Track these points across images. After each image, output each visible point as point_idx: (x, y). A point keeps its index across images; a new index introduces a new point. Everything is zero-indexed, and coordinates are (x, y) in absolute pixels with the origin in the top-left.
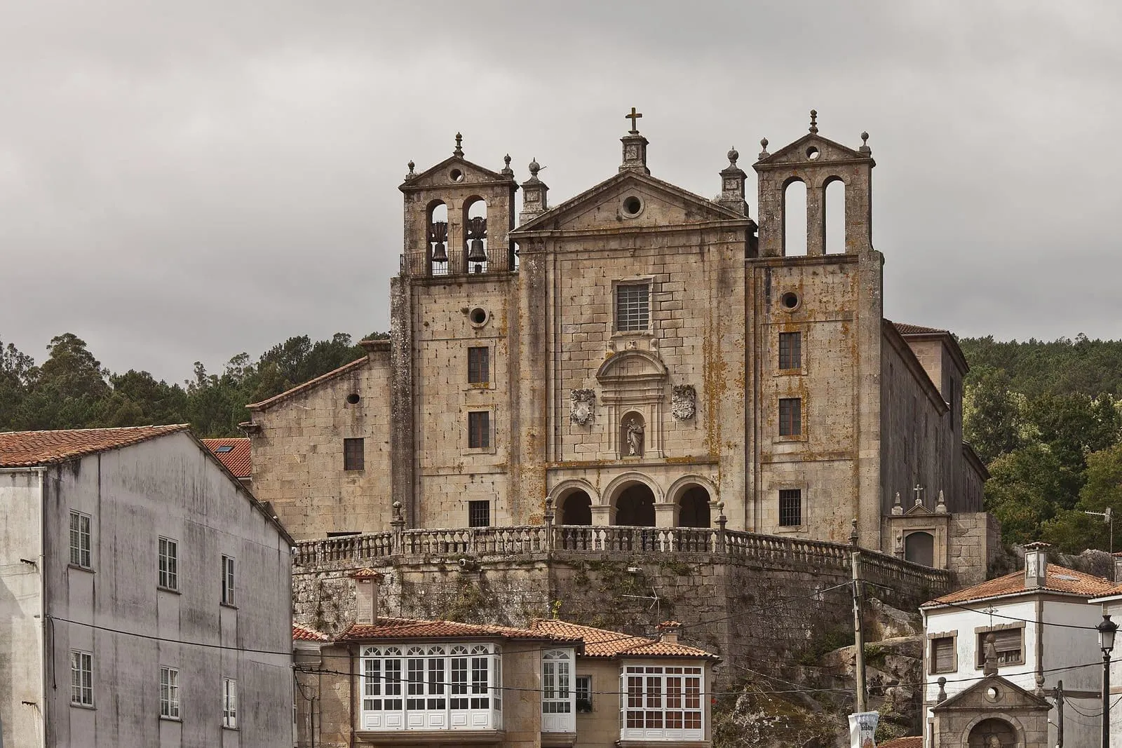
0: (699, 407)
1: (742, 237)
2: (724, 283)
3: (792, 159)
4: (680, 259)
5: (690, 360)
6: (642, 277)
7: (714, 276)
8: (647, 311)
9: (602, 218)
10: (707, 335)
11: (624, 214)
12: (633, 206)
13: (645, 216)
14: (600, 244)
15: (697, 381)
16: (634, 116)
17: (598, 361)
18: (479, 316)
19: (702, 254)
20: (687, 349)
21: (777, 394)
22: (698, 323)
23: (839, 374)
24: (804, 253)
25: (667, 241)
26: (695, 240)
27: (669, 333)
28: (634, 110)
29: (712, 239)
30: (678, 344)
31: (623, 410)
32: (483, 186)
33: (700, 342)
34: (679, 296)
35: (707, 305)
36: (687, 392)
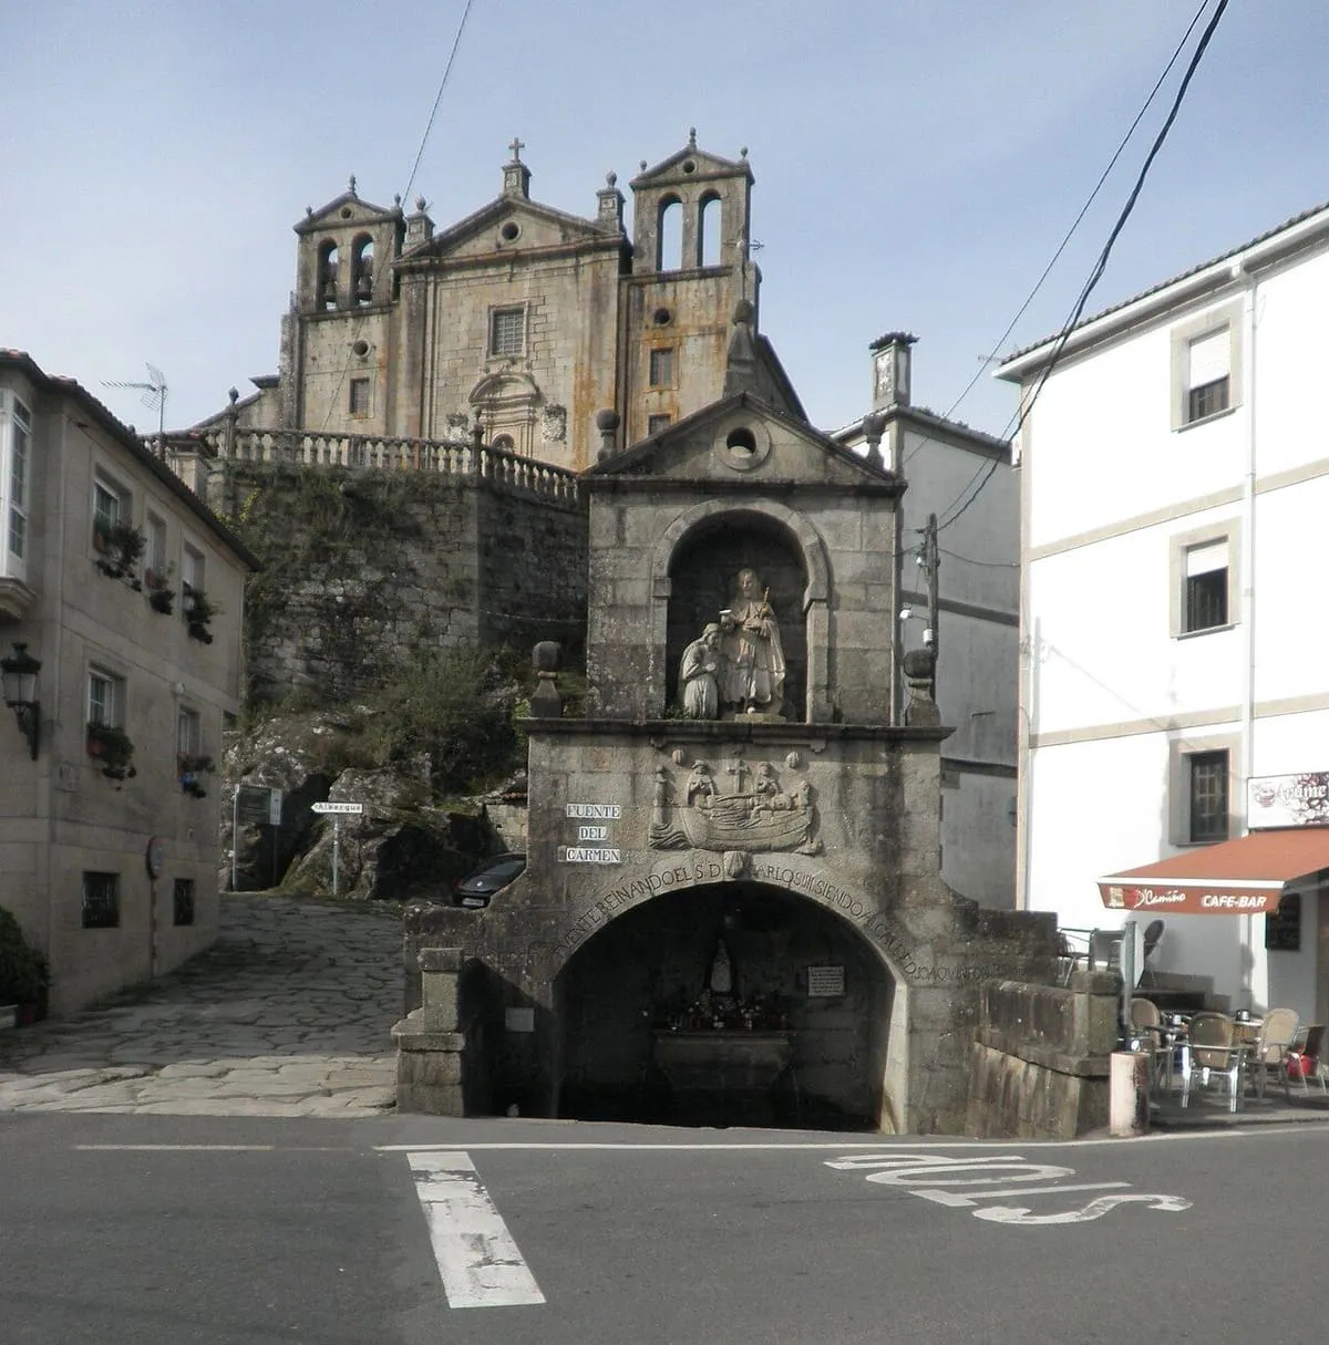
0: (569, 426)
1: (616, 254)
2: (598, 300)
3: (669, 175)
4: (556, 281)
5: (562, 381)
6: (516, 301)
7: (588, 296)
8: (522, 334)
9: (482, 245)
10: (579, 354)
11: (502, 240)
12: (511, 232)
13: (522, 240)
14: (479, 273)
15: (567, 402)
16: (517, 147)
17: (470, 387)
18: (362, 349)
19: (577, 274)
20: (559, 371)
21: (648, 410)
22: (570, 344)
23: (711, 387)
24: (678, 267)
25: (542, 265)
26: (571, 262)
27: (542, 356)
28: (517, 141)
29: (586, 259)
30: (550, 366)
31: (494, 432)
32: (371, 223)
33: (571, 362)
34: (553, 318)
35: (580, 326)
36: (557, 412)
